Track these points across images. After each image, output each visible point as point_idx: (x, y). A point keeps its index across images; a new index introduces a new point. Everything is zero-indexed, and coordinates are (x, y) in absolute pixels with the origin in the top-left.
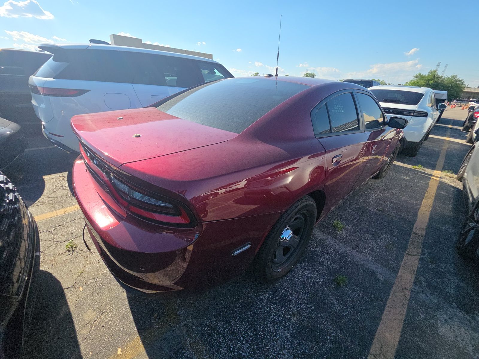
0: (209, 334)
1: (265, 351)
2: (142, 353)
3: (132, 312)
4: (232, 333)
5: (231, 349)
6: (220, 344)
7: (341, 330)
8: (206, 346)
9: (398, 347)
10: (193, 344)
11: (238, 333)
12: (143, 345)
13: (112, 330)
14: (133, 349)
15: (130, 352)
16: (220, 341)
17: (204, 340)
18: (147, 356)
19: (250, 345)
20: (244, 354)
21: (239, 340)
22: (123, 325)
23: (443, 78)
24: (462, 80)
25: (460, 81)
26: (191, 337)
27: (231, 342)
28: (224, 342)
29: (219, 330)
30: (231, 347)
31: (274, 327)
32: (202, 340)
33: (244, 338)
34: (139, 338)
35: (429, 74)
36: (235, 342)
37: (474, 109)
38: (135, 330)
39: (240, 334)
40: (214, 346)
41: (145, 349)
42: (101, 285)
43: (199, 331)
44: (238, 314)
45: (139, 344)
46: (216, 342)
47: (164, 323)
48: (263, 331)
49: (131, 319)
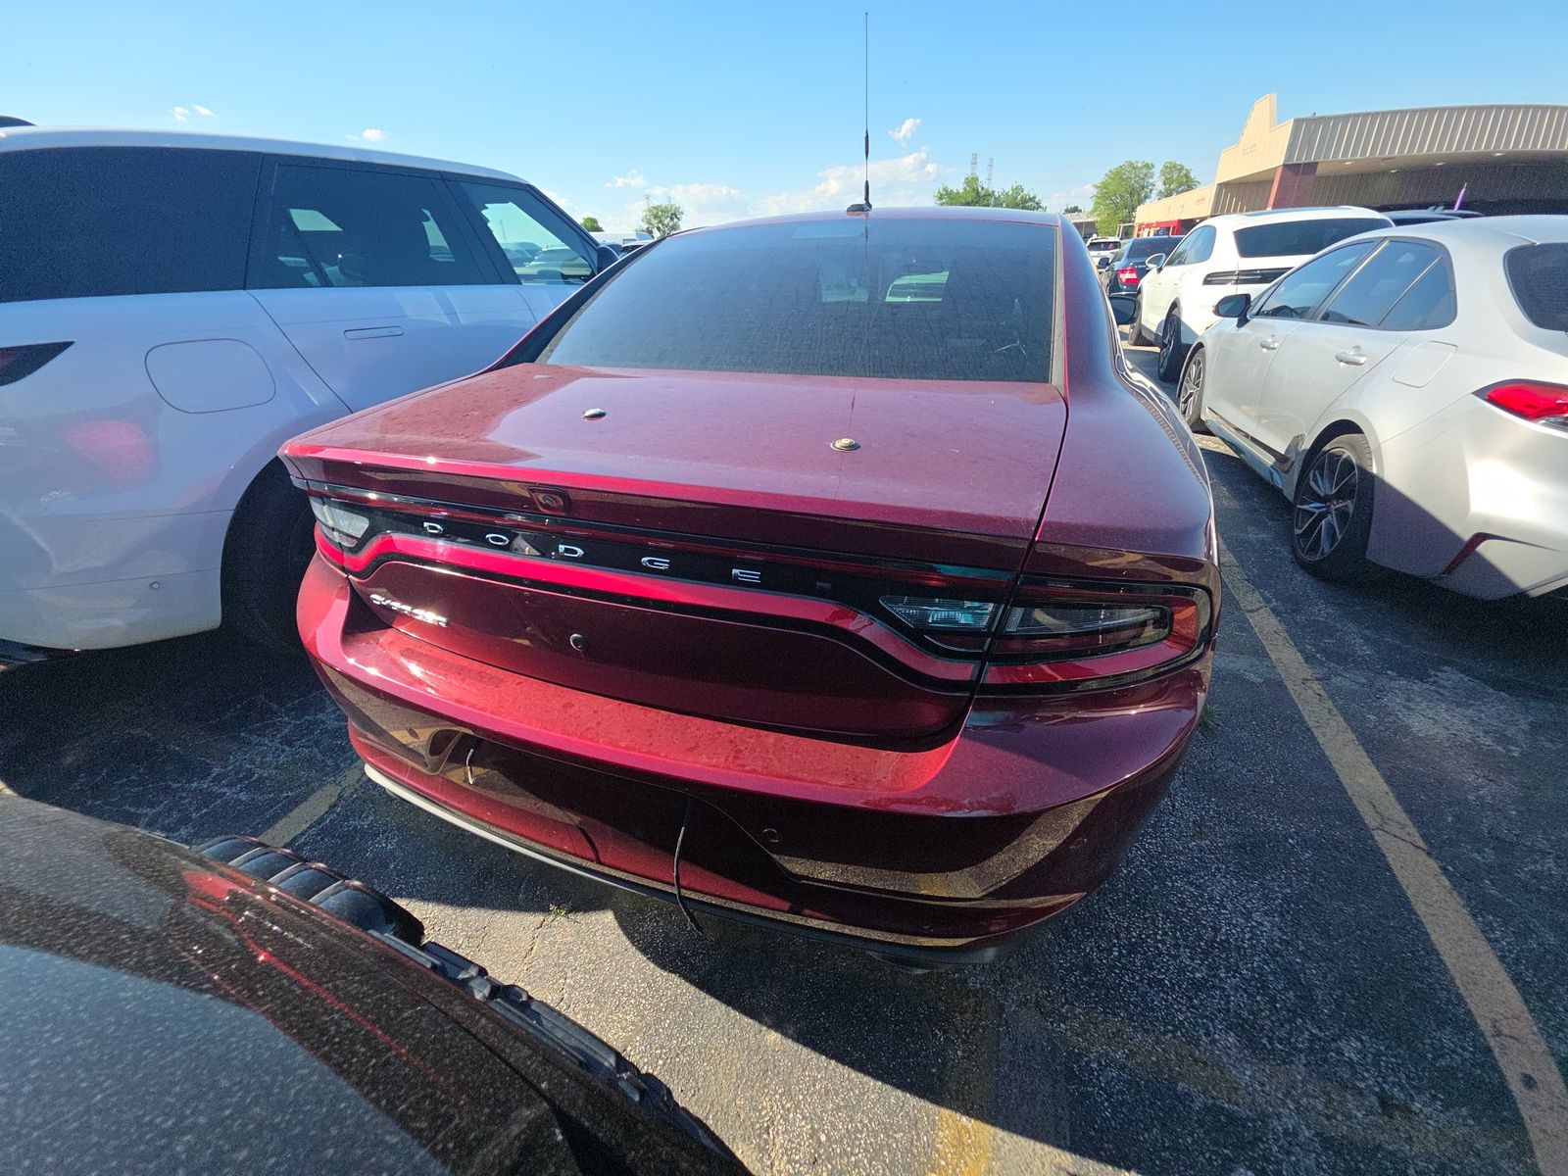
0: (1091, 985)
1: (1227, 941)
2: (998, 1140)
3: (852, 1065)
4: (1132, 949)
5: (1166, 982)
6: (1137, 988)
7: (1293, 814)
8: (1115, 1015)
9: (1392, 791)
10: (1085, 1032)
11: (1144, 941)
12: (977, 1118)
13: (852, 1148)
14: (963, 1149)
15: (965, 1162)
16: (1129, 983)
17: (1096, 1003)
18: (1015, 1137)
19: (1189, 948)
20: (1198, 975)
21: (1161, 953)
22: (868, 1116)
23: (996, 194)
24: (1034, 197)
25: (1031, 199)
26: (1064, 1019)
27: (1151, 968)
28: (1137, 978)
29: (1101, 960)
30: (1163, 980)
31: (1191, 883)
32: (1093, 1008)
33: (1163, 942)
34: (946, 1112)
35: (965, 189)
36: (1158, 964)
37: (1108, 264)
38: (913, 1101)
39: (1149, 940)
40: (1130, 1002)
41: (994, 1125)
42: (664, 1064)
43: (1065, 992)
44: (1098, 900)
45: (965, 1128)
46: (1125, 991)
47: (965, 1033)
48: (1182, 904)
49: (872, 1084)
